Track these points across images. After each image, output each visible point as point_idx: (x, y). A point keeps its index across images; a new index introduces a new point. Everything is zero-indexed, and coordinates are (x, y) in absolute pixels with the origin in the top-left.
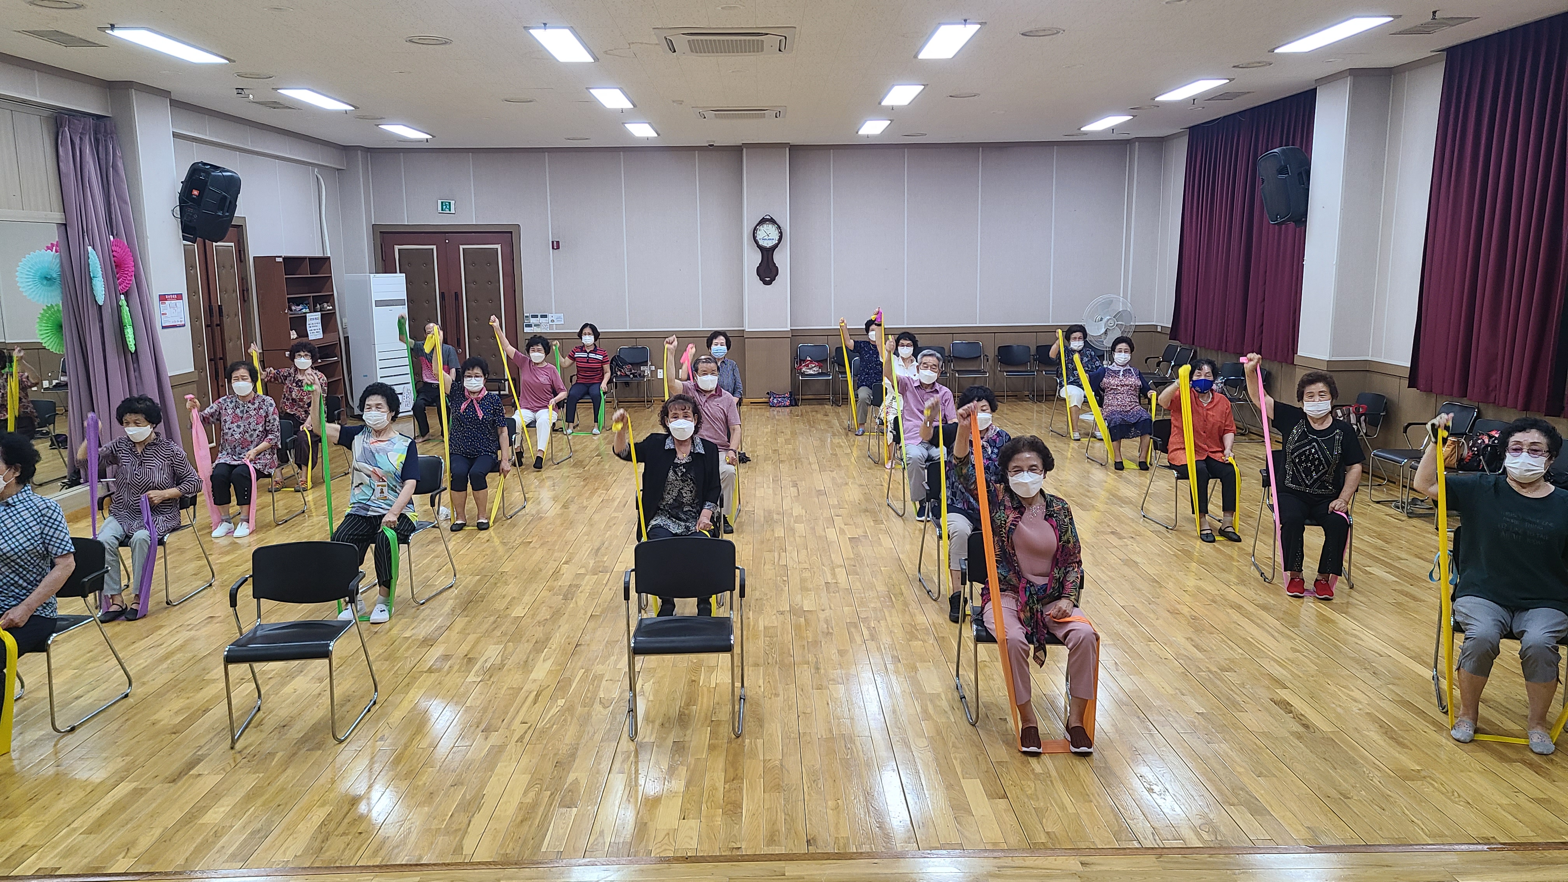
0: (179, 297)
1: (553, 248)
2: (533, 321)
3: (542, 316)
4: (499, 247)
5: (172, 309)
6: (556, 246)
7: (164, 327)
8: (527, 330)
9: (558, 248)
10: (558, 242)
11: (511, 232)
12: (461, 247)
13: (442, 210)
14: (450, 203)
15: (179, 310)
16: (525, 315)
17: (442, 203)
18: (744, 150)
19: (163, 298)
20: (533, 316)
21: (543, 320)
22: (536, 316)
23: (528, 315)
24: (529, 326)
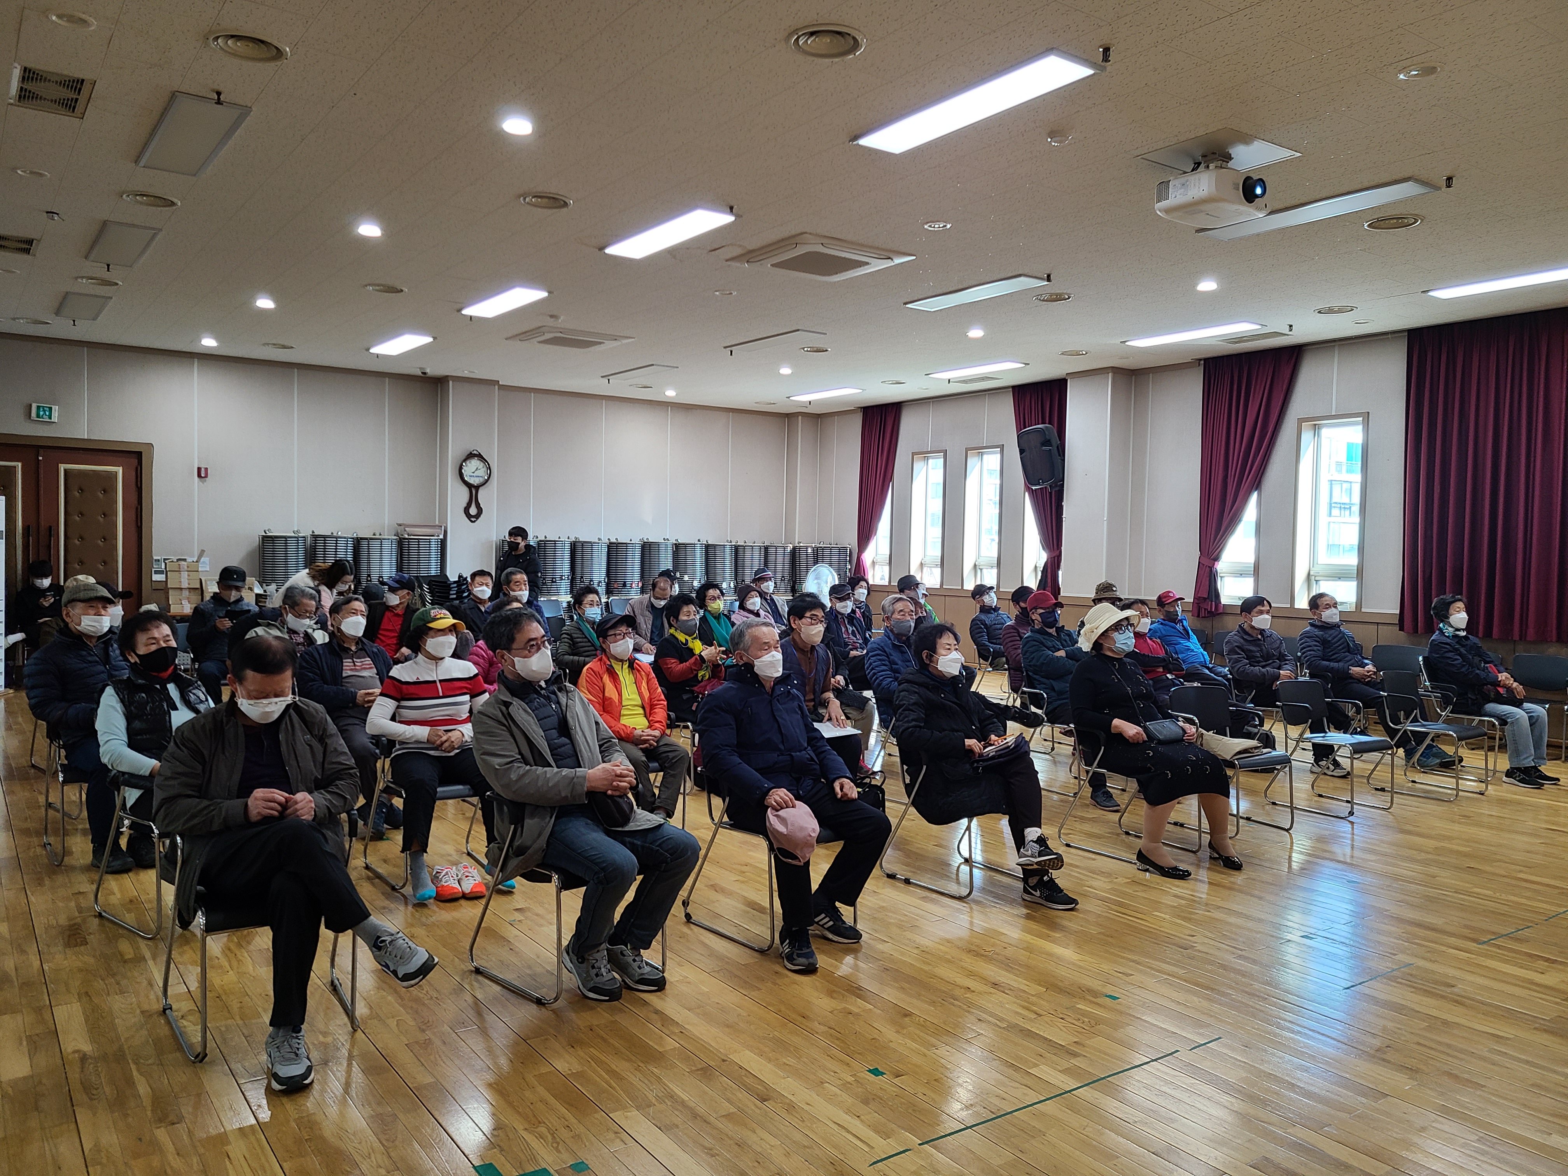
1: (199, 476)
4: (120, 470)
6: (204, 473)
8: (157, 578)
9: (206, 476)
10: (206, 469)
11: (141, 453)
12: (62, 467)
13: (38, 416)
14: (51, 409)
16: (155, 558)
17: (38, 407)
18: (451, 382)
20: (166, 560)
22: (170, 561)
23: (159, 558)
24: (162, 572)
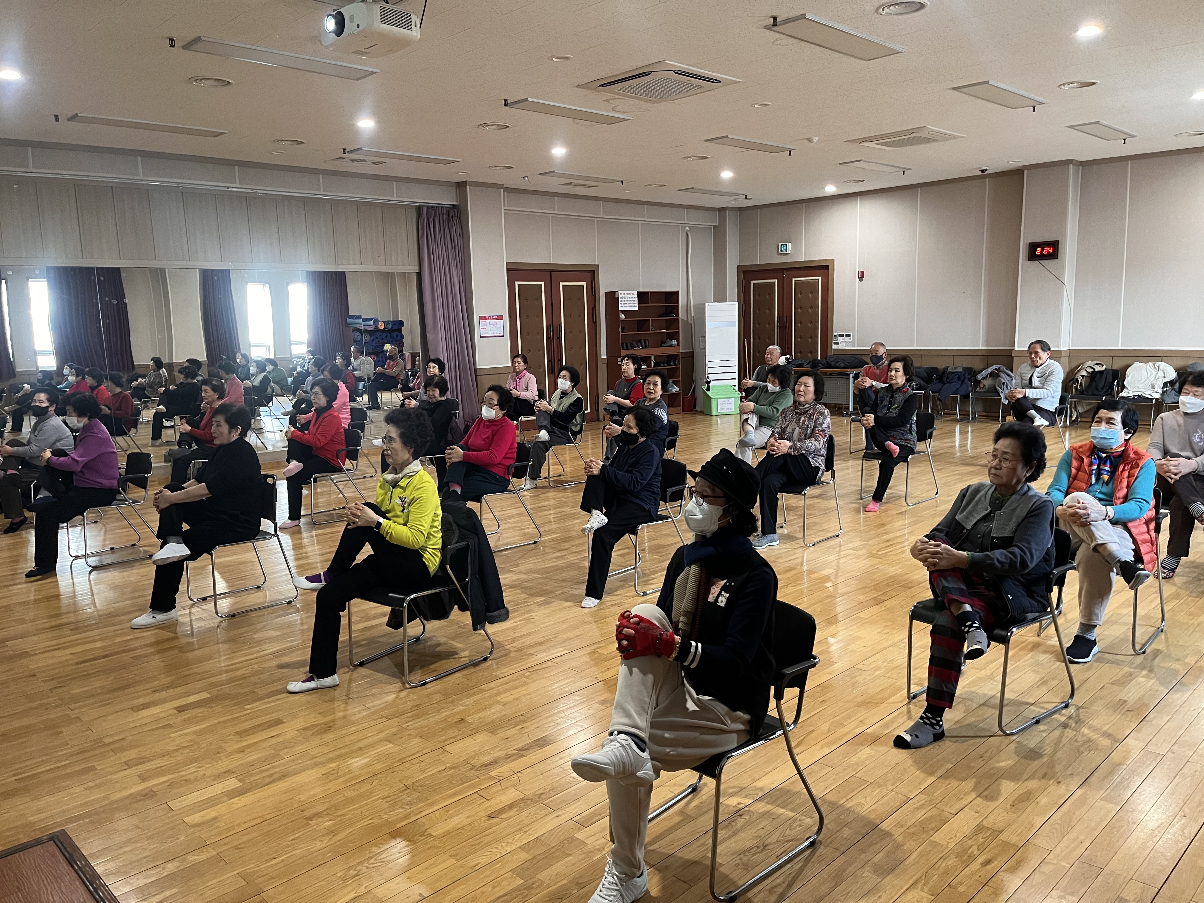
0: (501, 318)
1: (858, 277)
2: (840, 338)
3: (847, 335)
4: (820, 278)
5: (492, 326)
6: (861, 277)
7: (481, 337)
8: (834, 347)
9: (863, 277)
10: (862, 273)
11: (828, 266)
12: (794, 280)
13: (781, 250)
14: (787, 245)
15: (499, 326)
16: (834, 334)
17: (781, 246)
19: (483, 318)
20: (840, 335)
21: (847, 338)
22: (842, 335)
23: (836, 334)
24: (837, 343)
